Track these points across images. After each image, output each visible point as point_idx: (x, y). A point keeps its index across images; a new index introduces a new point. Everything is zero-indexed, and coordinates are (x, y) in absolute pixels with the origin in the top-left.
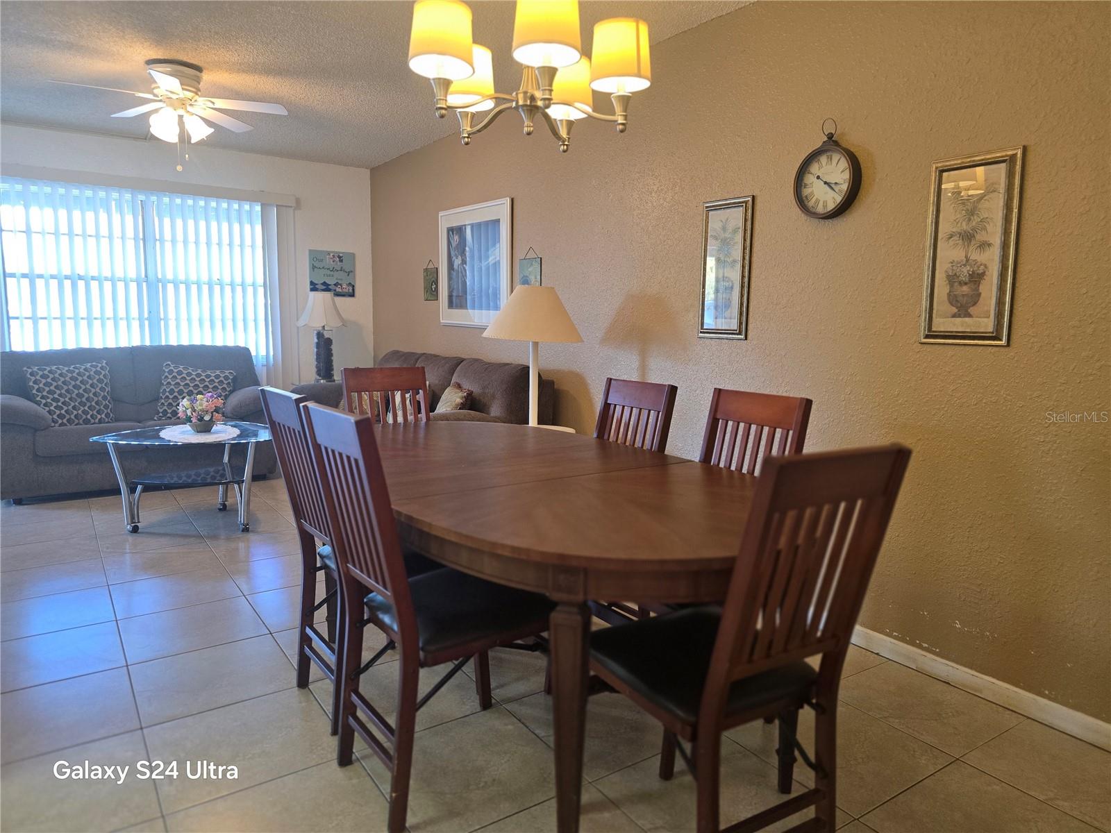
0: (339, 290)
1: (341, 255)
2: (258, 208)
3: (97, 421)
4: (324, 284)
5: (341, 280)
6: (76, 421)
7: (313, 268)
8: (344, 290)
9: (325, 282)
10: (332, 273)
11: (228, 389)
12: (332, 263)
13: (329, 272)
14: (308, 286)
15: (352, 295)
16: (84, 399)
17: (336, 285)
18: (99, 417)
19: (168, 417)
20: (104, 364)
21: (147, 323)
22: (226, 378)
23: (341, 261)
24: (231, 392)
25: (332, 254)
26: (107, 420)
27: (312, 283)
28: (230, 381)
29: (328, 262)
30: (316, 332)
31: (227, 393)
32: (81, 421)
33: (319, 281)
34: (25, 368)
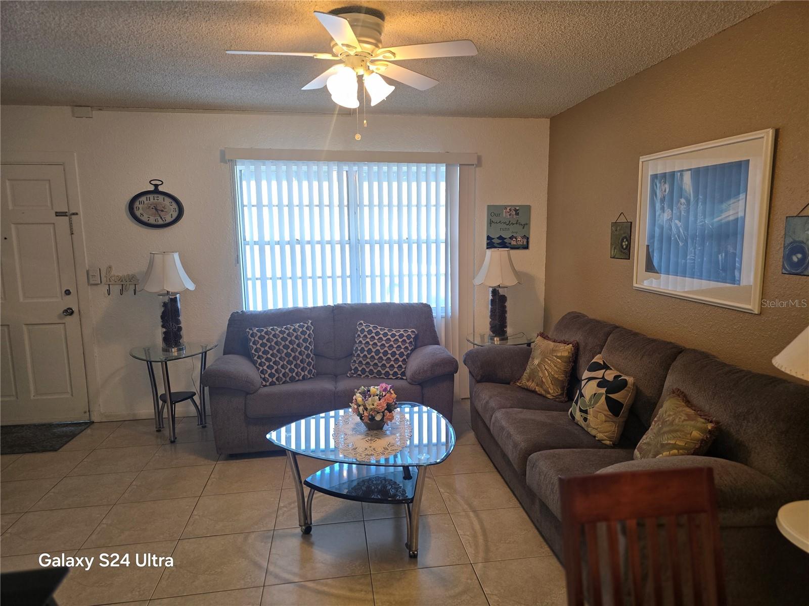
0: (513, 243)
1: (517, 208)
2: (443, 168)
3: (301, 378)
4: (500, 238)
5: (517, 233)
6: (284, 379)
7: (490, 223)
8: (519, 243)
9: (501, 236)
10: (508, 227)
11: (410, 348)
12: (508, 217)
13: (505, 226)
14: (485, 241)
15: (526, 247)
16: (291, 359)
17: (511, 238)
18: (303, 374)
19: (359, 375)
20: (309, 324)
21: (348, 280)
22: (409, 337)
23: (517, 214)
24: (412, 350)
25: (508, 208)
26: (309, 376)
27: (489, 238)
28: (412, 340)
29: (505, 214)
30: (491, 289)
31: (409, 352)
32: (288, 379)
33: (495, 235)
34: (248, 330)
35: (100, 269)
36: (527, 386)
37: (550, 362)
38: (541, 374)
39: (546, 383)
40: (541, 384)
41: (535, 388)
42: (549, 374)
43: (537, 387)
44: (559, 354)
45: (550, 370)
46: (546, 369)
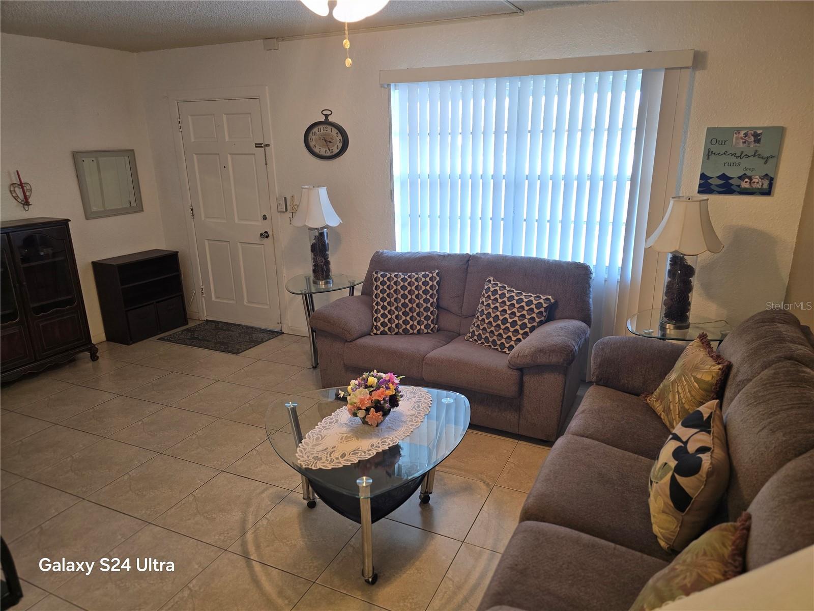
0: (745, 185)
1: (759, 132)
2: (639, 75)
3: (415, 331)
4: (723, 177)
5: (752, 170)
6: (396, 330)
7: (709, 154)
8: (754, 186)
9: (724, 174)
10: (738, 160)
11: (537, 320)
12: (741, 145)
13: (734, 159)
14: (697, 181)
16: (407, 309)
17: (741, 178)
18: (418, 327)
19: (475, 340)
20: (435, 275)
23: (757, 141)
24: (541, 323)
26: (426, 331)
27: (703, 176)
29: (737, 144)
30: (670, 256)
31: (535, 324)
32: (401, 331)
33: (713, 173)
34: (374, 273)
35: (285, 198)
36: (654, 406)
37: (685, 383)
38: (670, 397)
39: (672, 411)
40: (667, 411)
41: (661, 414)
42: (679, 401)
43: (663, 413)
44: (699, 376)
45: (682, 395)
46: (678, 391)
